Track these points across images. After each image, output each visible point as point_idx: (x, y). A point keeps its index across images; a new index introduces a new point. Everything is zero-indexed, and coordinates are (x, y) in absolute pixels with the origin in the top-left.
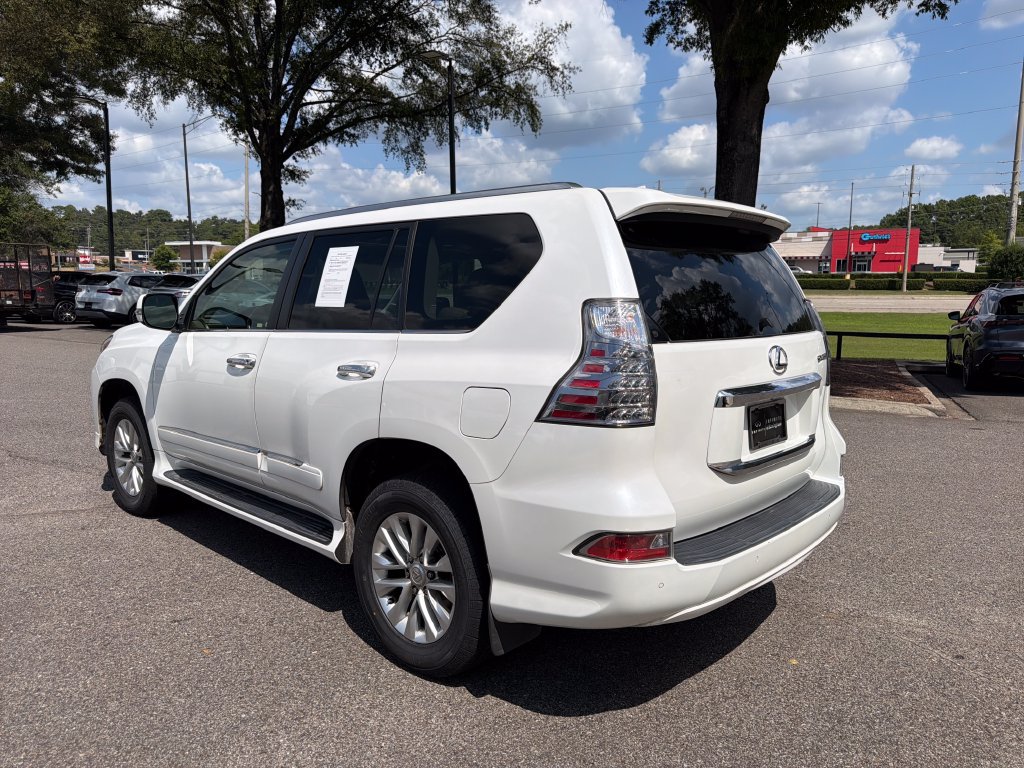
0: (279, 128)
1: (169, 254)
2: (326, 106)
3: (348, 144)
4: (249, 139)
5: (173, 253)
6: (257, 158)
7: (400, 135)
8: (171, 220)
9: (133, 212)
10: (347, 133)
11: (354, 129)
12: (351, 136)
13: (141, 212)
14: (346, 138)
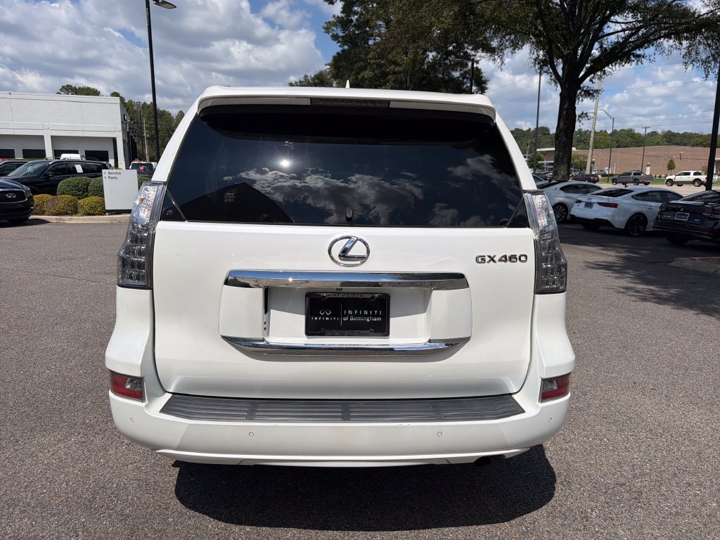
0: (577, 55)
1: (539, 157)
2: (622, 34)
3: (634, 64)
4: (551, 70)
5: (542, 156)
6: (556, 83)
7: (701, 48)
8: (549, 134)
9: (525, 129)
10: (633, 54)
11: (639, 50)
12: (639, 56)
13: (530, 129)
14: (632, 58)
